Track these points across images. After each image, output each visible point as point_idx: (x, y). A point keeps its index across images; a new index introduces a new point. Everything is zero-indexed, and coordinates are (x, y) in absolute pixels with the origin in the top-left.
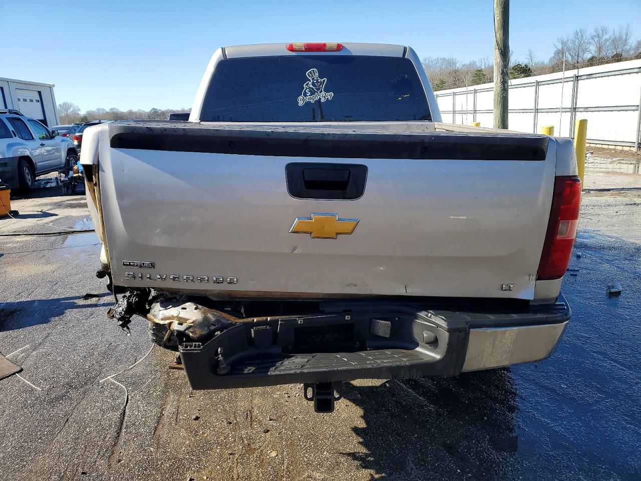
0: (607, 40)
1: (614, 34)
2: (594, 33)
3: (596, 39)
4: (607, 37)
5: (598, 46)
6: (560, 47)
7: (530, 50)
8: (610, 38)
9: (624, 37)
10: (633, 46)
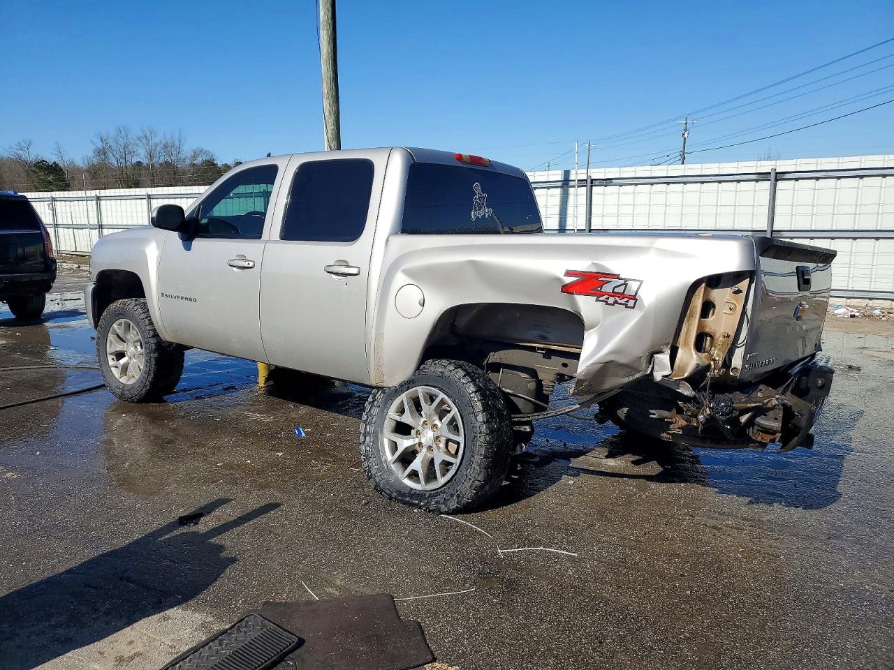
0: (157, 145)
1: (165, 137)
2: (140, 134)
3: (144, 141)
4: (156, 140)
5: (148, 150)
6: (100, 145)
7: (57, 144)
8: (161, 142)
9: (177, 144)
10: (189, 155)
